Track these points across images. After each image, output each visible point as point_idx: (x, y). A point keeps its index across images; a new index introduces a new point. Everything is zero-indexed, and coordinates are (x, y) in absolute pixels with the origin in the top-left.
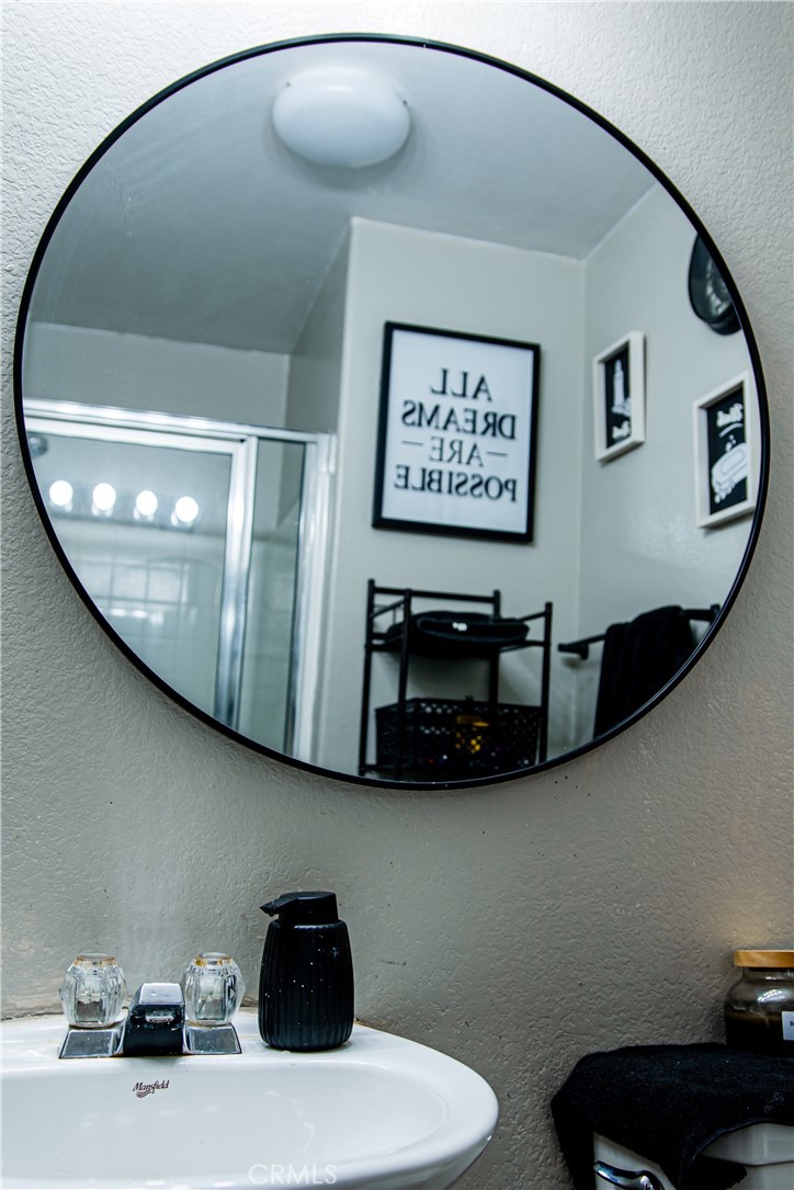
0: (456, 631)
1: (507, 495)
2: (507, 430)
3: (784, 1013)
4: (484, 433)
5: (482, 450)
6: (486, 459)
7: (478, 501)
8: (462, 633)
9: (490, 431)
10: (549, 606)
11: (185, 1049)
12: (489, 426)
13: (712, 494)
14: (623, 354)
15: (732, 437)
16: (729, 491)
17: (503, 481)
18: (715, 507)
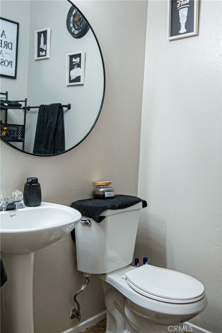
0: (5, 106)
1: (10, 65)
2: (10, 47)
3: (105, 193)
4: (4, 47)
5: (3, 52)
6: (4, 54)
7: (2, 66)
8: (7, 106)
9: (6, 47)
10: (26, 99)
11: (16, 208)
12: (5, 45)
13: (70, 77)
14: (45, 33)
15: (76, 65)
16: (75, 78)
17: (9, 62)
18: (71, 81)
